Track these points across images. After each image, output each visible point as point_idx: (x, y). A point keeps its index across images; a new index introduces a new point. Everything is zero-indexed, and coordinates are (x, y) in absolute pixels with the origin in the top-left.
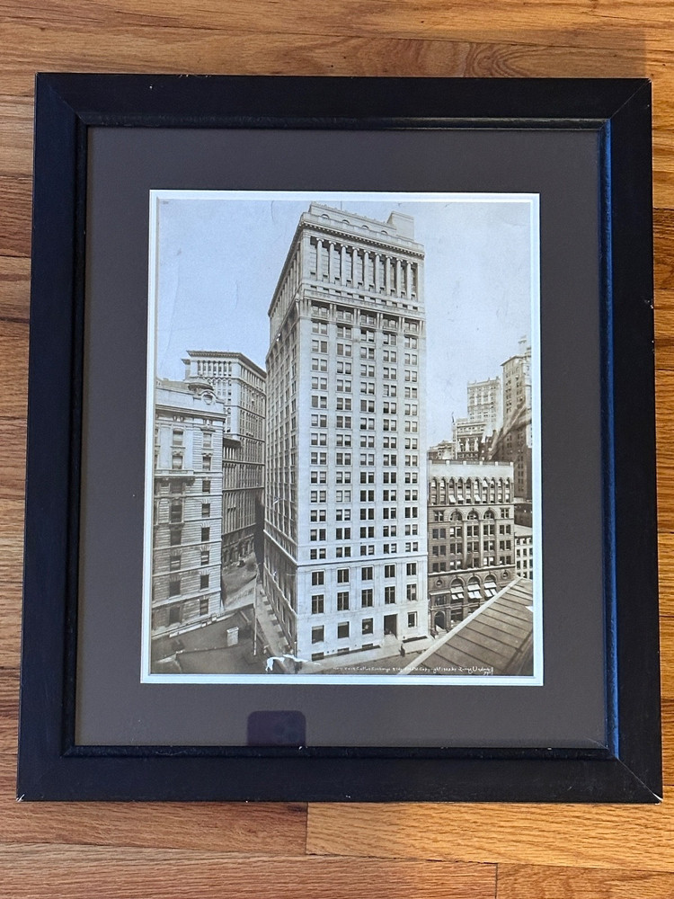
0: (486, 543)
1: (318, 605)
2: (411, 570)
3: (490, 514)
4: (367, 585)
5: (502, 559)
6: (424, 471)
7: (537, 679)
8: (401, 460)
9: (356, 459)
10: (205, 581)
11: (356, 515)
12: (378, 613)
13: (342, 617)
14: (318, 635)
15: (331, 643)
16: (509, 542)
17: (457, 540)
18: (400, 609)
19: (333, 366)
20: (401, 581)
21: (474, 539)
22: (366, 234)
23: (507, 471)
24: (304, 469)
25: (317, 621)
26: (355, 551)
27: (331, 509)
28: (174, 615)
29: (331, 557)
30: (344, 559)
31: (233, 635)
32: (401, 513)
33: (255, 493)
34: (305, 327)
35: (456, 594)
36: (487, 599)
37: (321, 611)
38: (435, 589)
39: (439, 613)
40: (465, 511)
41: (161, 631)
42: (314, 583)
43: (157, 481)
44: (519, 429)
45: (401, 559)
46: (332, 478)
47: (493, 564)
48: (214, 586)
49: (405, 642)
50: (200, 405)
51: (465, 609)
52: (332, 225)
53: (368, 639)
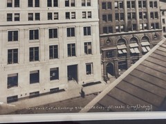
0: (141, 14)
2: (87, 31)
4: (54, 42)
5: (152, 25)
12: (63, 63)
13: (34, 66)
14: (13, 81)
15: (24, 88)
16: (156, 13)
17: (120, 11)
18: (80, 60)
20: (80, 40)
21: (132, 10)
25: (12, 69)
26: (44, 16)
29: (24, 19)
30: (34, 22)
35: (121, 50)
36: (144, 53)
37: (16, 61)
38: (105, 45)
39: (110, 64)
42: (10, 39)
45: (79, 24)
47: (146, 28)
49: (84, 86)
51: (129, 61)
53: (55, 84)
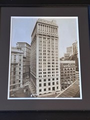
0: (71, 74)
1: (40, 85)
2: (57, 79)
3: (71, 69)
4: (49, 82)
5: (74, 77)
6: (59, 62)
7: (81, 98)
8: (55, 60)
9: (47, 60)
10: (20, 81)
11: (47, 70)
12: (51, 86)
14: (40, 91)
15: (43, 92)
16: (75, 74)
17: (65, 74)
18: (55, 86)
19: (43, 45)
20: (55, 81)
21: (68, 73)
22: (48, 23)
23: (74, 62)
24: (38, 62)
25: (40, 88)
26: (47, 76)
27: (42, 69)
28: (14, 87)
29: (43, 77)
30: (45, 77)
31: (25, 91)
32: (55, 69)
33: (29, 66)
34: (38, 38)
35: (65, 83)
36: (71, 84)
38: (62, 82)
39: (63, 87)
40: (67, 69)
41: (12, 90)
42: (40, 82)
43: (11, 64)
44: (76, 55)
45: (55, 77)
46: (43, 63)
47: (72, 78)
48: (21, 82)
49: (56, 92)
50: (19, 51)
51: (67, 86)
52: (42, 22)
53: (50, 91)
